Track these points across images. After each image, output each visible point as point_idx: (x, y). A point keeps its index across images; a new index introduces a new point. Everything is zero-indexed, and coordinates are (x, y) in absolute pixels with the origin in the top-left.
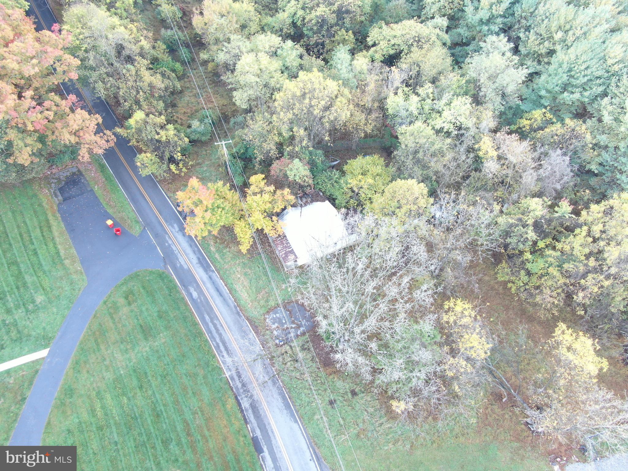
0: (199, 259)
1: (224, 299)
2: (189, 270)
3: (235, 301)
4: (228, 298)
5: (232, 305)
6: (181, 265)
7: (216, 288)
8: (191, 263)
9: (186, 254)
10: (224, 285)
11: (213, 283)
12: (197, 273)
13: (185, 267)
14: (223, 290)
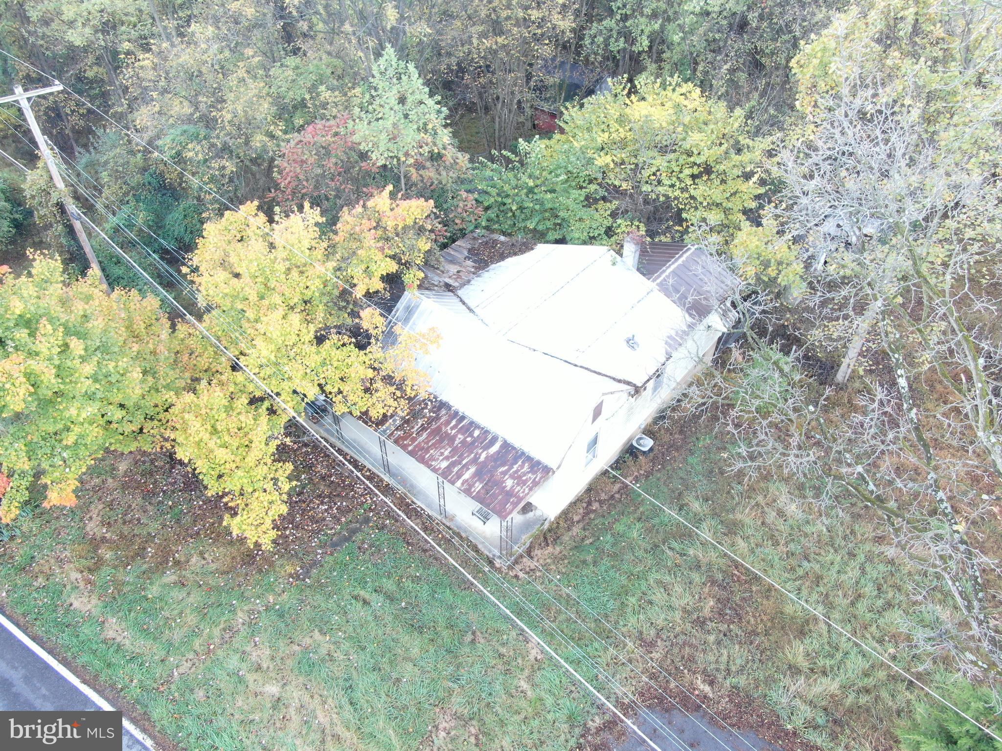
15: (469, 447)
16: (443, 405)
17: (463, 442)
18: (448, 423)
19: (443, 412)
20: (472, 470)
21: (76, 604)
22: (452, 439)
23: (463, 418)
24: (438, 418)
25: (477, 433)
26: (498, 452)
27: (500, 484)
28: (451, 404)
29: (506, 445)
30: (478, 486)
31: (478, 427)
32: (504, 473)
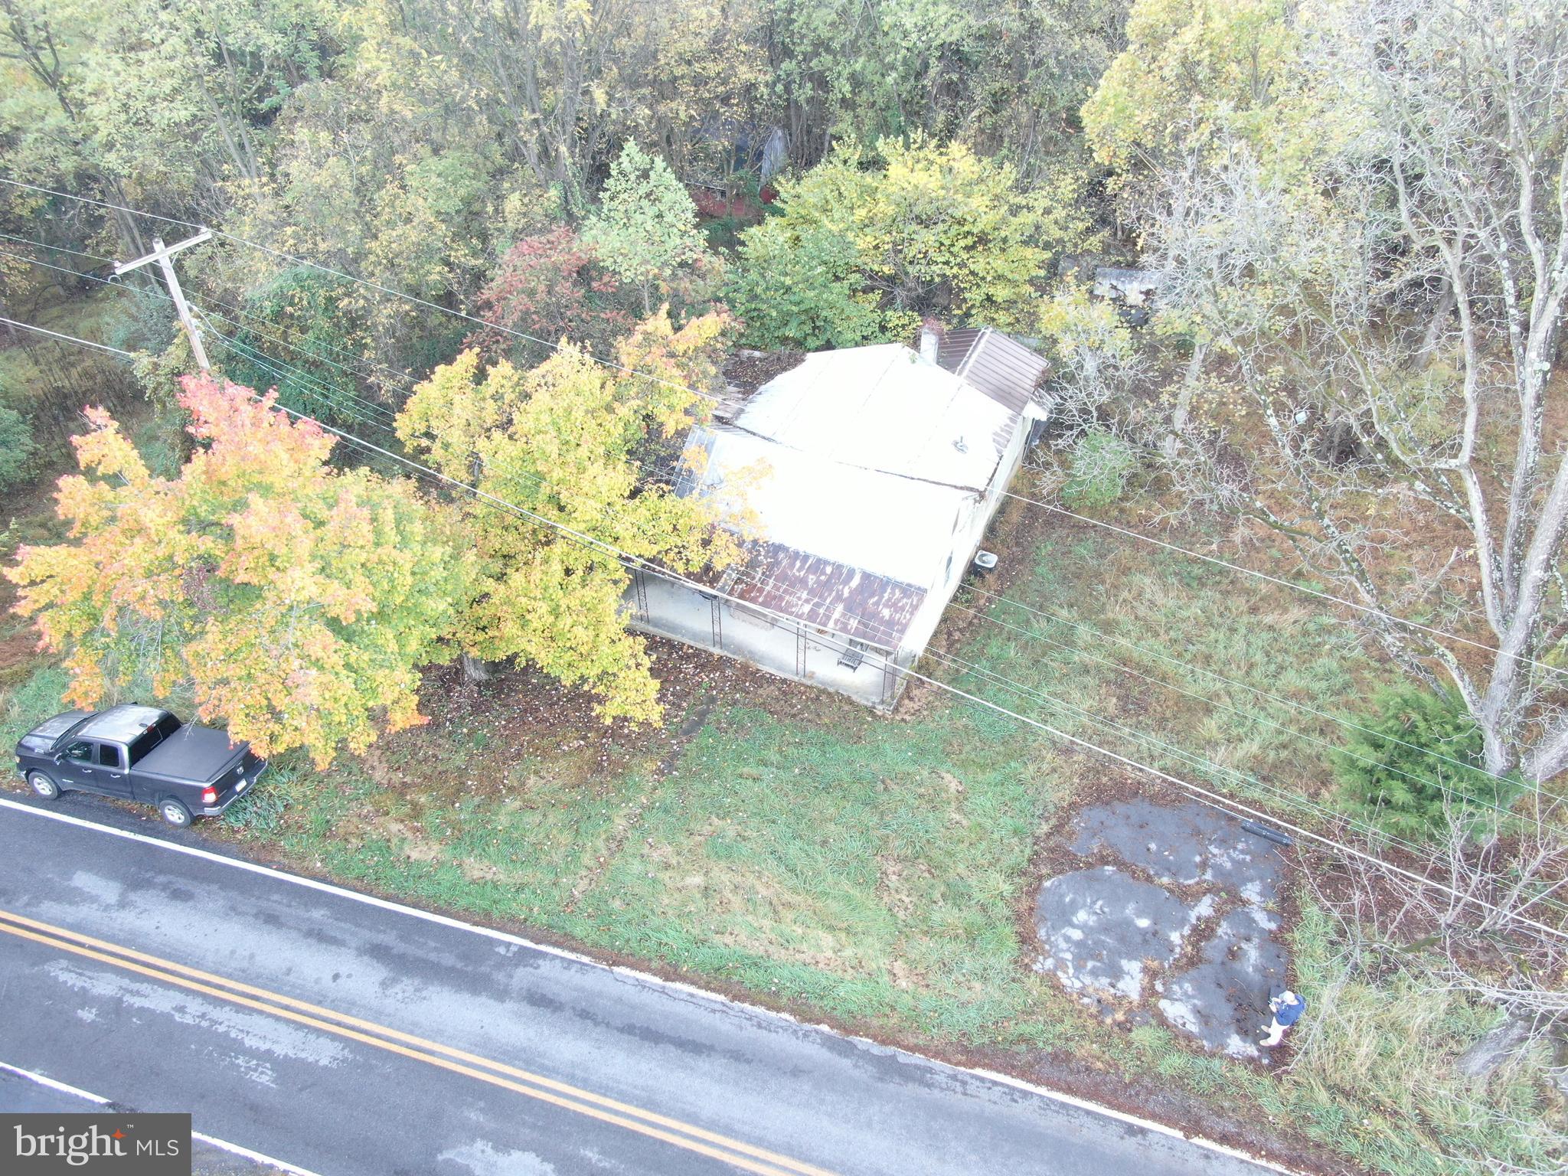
0: (378, 952)
1: (737, 1056)
2: (367, 1056)
3: (804, 1014)
4: (751, 1031)
5: (813, 1051)
6: (285, 1068)
7: (629, 1029)
8: (349, 1006)
9: (274, 983)
10: (657, 981)
11: (584, 1015)
12: (435, 1034)
13: (324, 1054)
14: (680, 1008)
15: (827, 585)
16: (778, 549)
17: (818, 582)
18: (792, 565)
19: (781, 555)
20: (840, 608)
21: (415, 855)
22: (803, 581)
23: (806, 557)
24: (777, 563)
25: (829, 570)
26: (861, 585)
27: (875, 615)
28: (787, 545)
29: (866, 576)
30: (853, 623)
31: (826, 563)
32: (877, 603)
